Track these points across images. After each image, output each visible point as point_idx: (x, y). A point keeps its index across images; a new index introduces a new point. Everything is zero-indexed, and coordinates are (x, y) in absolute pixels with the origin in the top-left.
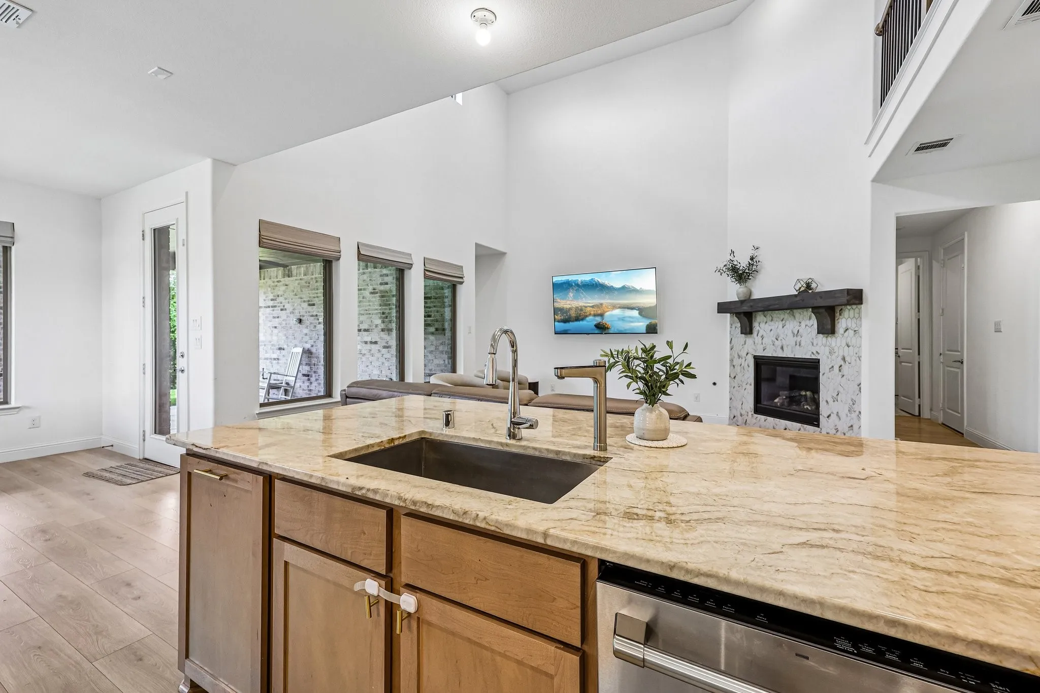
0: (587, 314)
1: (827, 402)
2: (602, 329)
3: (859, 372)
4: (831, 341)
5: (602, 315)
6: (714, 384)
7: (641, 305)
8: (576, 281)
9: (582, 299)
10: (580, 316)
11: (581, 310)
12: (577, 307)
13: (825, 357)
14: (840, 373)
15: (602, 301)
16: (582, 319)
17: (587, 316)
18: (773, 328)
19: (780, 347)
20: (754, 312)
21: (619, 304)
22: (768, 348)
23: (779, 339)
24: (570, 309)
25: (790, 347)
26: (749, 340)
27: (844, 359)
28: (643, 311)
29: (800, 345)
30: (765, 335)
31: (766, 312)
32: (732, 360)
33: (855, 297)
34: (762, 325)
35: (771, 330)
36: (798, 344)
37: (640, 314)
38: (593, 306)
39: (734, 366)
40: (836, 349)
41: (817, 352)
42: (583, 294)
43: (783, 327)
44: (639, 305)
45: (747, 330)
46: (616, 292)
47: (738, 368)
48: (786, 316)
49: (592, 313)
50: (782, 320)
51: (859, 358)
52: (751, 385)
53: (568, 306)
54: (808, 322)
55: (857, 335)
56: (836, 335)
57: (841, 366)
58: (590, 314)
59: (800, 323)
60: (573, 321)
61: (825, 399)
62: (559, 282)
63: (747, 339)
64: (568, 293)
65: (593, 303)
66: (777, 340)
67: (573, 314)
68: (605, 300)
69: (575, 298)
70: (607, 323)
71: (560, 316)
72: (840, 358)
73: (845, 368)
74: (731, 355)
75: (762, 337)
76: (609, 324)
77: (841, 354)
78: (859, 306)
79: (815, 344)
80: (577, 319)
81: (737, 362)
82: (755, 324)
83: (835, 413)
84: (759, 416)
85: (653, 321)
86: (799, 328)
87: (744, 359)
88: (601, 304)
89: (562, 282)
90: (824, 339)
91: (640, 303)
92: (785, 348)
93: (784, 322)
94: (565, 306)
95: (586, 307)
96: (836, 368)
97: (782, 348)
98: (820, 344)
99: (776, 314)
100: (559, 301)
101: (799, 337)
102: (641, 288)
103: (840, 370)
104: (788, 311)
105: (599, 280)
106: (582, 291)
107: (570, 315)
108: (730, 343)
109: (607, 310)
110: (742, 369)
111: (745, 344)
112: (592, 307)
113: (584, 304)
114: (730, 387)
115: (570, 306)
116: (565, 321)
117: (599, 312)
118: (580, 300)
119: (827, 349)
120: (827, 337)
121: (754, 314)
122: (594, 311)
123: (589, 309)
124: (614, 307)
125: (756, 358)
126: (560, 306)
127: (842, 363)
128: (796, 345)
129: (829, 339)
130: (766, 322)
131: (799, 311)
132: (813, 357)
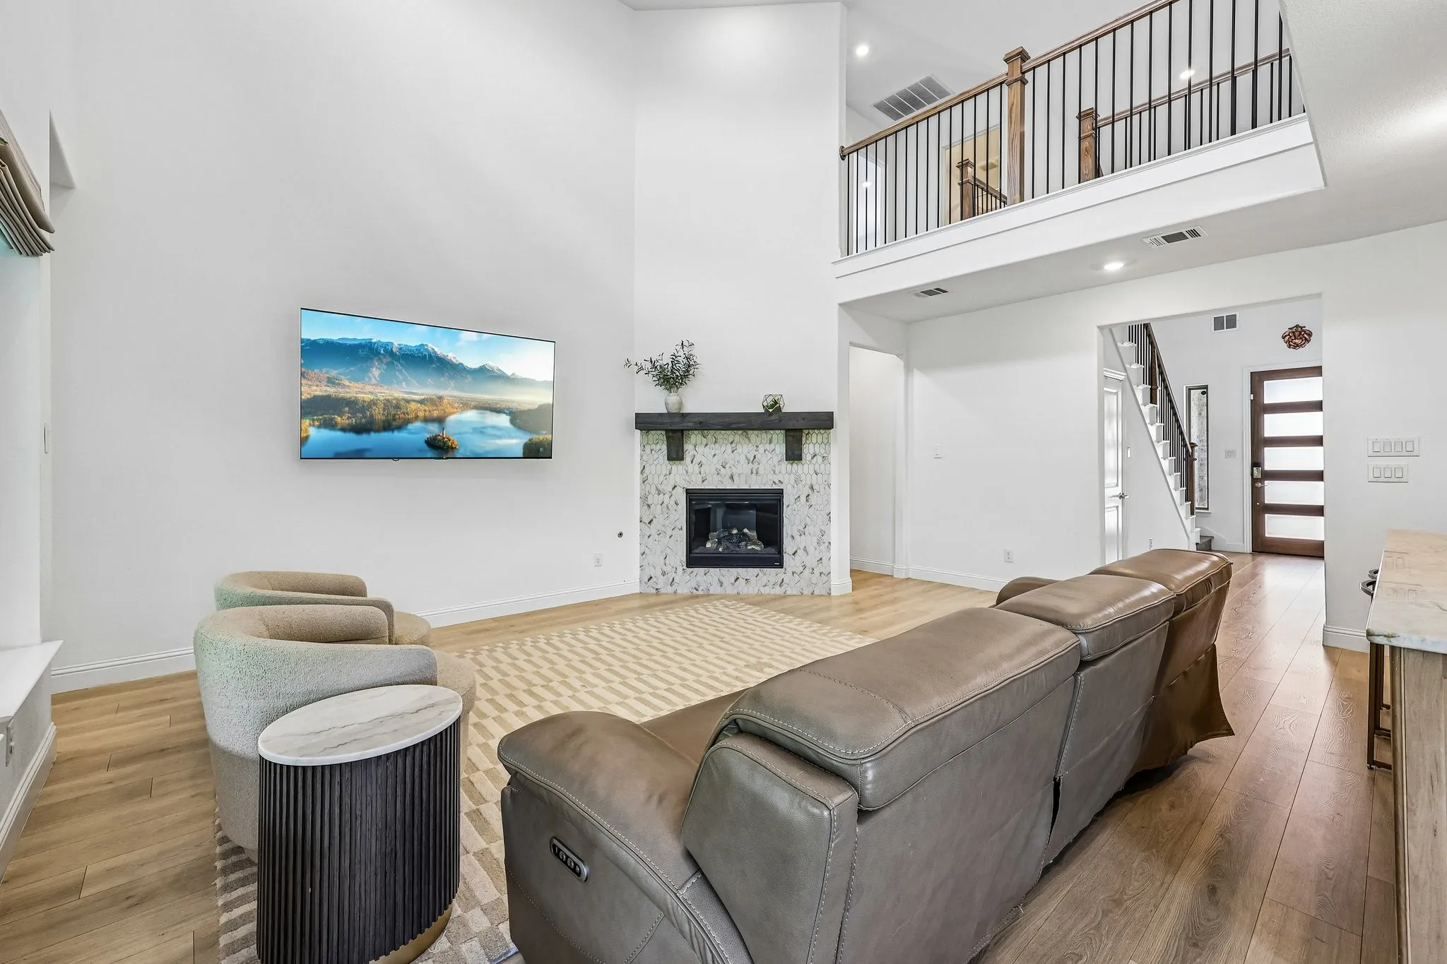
0: (410, 416)
1: (793, 537)
2: (440, 448)
3: (828, 502)
4: (796, 467)
5: (440, 420)
6: (621, 535)
7: (514, 406)
8: (387, 344)
9: (399, 383)
10: (394, 420)
11: (397, 407)
12: (388, 400)
13: (789, 487)
14: (808, 503)
15: (441, 393)
16: (399, 428)
17: (408, 422)
18: (717, 452)
19: (727, 477)
20: (686, 430)
21: (473, 400)
22: (709, 478)
23: (727, 466)
24: (373, 403)
25: (743, 477)
26: (677, 468)
27: (812, 488)
28: (518, 418)
29: (757, 473)
30: (704, 460)
31: (706, 432)
32: (644, 498)
33: (824, 422)
34: (700, 449)
35: (714, 455)
36: (754, 472)
37: (512, 422)
38: (424, 400)
39: (649, 506)
40: (803, 477)
41: (780, 481)
42: (402, 373)
43: (733, 452)
44: (510, 405)
45: (676, 454)
46: (469, 378)
47: (657, 509)
48: (737, 438)
49: (421, 414)
50: (732, 443)
51: (829, 486)
52: (681, 529)
53: (368, 397)
54: (767, 446)
55: (826, 462)
56: (803, 461)
57: (808, 495)
58: (417, 418)
59: (757, 447)
60: (377, 431)
61: (790, 535)
62: (348, 342)
63: (674, 467)
64: (368, 370)
65: (422, 395)
66: (724, 467)
67: (379, 414)
68: (449, 391)
69: (384, 380)
70: (452, 438)
71: (348, 418)
72: (807, 487)
73: (813, 499)
74: (642, 489)
75: (700, 464)
76: (455, 439)
77: (809, 483)
78: (828, 431)
79: (777, 472)
80: (388, 426)
81: (654, 499)
82: (688, 447)
83: (802, 548)
84: (696, 570)
85: (536, 437)
86: (756, 453)
87: (667, 496)
88: (440, 398)
89: (356, 342)
90: (789, 466)
91: (512, 402)
92: (735, 478)
93: (734, 445)
94: (360, 396)
95: (408, 401)
96: (803, 498)
97: (732, 478)
98: (783, 471)
99: (721, 435)
100: (347, 383)
101: (756, 464)
102: (513, 374)
103: (807, 501)
104: (741, 432)
105: (436, 349)
106: (401, 368)
107: (372, 416)
108: (642, 473)
109: (452, 410)
110: (665, 510)
111: (670, 474)
112: (422, 402)
113: (406, 396)
114: (642, 536)
115: (372, 397)
116: (359, 429)
117: (435, 414)
118: (396, 386)
119: (792, 477)
120: (792, 464)
121: (686, 433)
122: (425, 411)
123: (413, 406)
124: (466, 405)
125: (688, 492)
126: (348, 396)
127: (810, 492)
128: (752, 473)
129: (795, 465)
130: (706, 445)
131: (756, 432)
132: (775, 487)
